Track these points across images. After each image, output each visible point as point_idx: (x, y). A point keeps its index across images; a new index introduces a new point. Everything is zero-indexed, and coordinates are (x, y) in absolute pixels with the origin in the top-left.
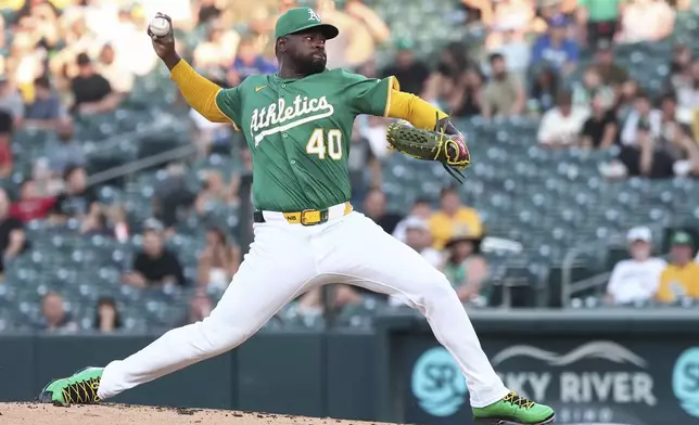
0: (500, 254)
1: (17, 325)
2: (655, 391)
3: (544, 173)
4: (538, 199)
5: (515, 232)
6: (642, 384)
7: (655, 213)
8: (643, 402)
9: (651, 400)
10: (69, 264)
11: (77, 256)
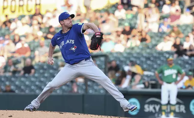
0: (149, 76)
1: (30, 92)
2: (185, 109)
3: (160, 56)
4: (159, 62)
5: (153, 70)
6: (182, 108)
7: (187, 66)
8: (182, 112)
9: (184, 111)
10: (44, 77)
11: (46, 75)
